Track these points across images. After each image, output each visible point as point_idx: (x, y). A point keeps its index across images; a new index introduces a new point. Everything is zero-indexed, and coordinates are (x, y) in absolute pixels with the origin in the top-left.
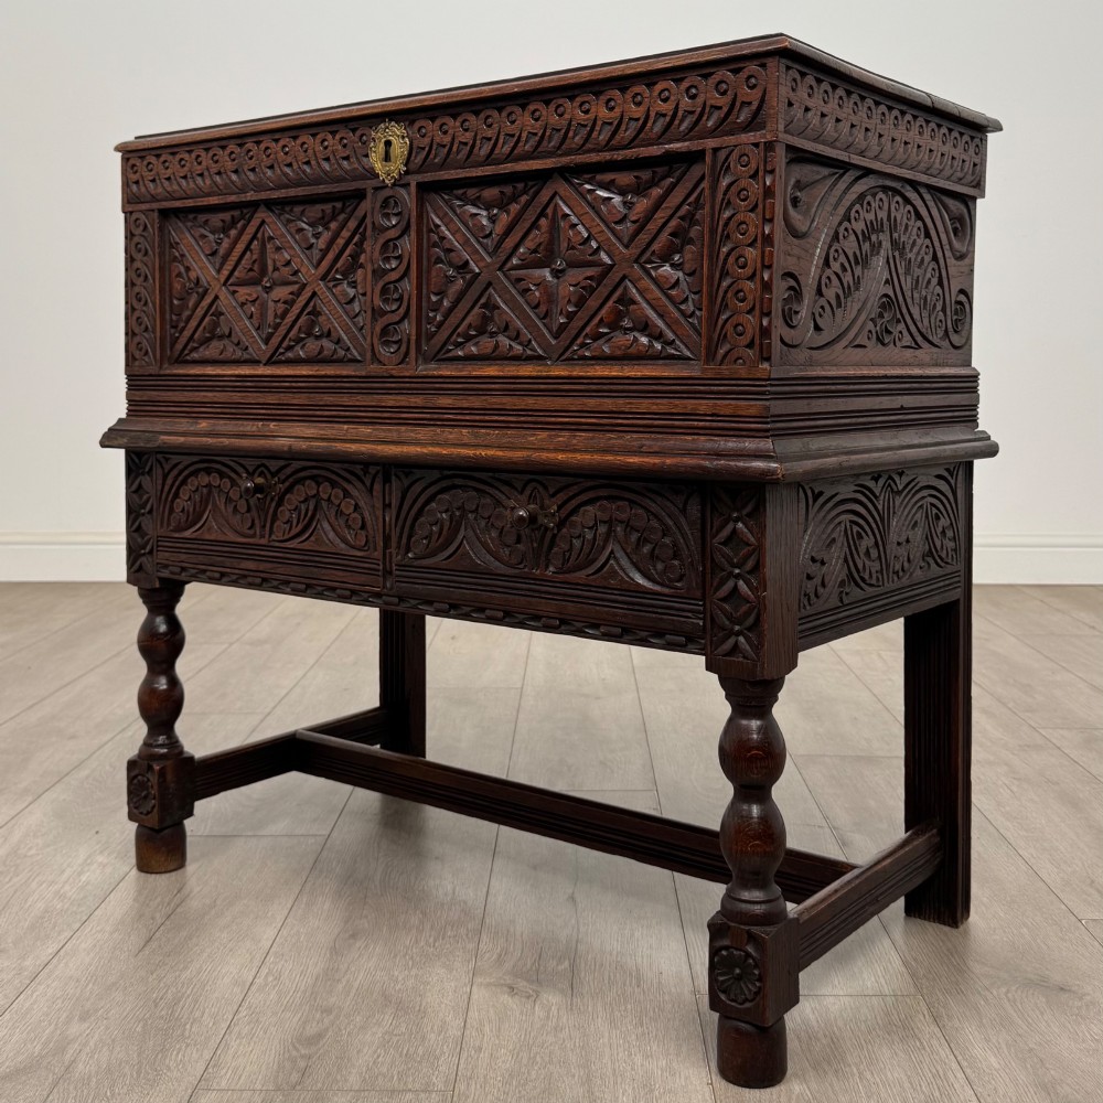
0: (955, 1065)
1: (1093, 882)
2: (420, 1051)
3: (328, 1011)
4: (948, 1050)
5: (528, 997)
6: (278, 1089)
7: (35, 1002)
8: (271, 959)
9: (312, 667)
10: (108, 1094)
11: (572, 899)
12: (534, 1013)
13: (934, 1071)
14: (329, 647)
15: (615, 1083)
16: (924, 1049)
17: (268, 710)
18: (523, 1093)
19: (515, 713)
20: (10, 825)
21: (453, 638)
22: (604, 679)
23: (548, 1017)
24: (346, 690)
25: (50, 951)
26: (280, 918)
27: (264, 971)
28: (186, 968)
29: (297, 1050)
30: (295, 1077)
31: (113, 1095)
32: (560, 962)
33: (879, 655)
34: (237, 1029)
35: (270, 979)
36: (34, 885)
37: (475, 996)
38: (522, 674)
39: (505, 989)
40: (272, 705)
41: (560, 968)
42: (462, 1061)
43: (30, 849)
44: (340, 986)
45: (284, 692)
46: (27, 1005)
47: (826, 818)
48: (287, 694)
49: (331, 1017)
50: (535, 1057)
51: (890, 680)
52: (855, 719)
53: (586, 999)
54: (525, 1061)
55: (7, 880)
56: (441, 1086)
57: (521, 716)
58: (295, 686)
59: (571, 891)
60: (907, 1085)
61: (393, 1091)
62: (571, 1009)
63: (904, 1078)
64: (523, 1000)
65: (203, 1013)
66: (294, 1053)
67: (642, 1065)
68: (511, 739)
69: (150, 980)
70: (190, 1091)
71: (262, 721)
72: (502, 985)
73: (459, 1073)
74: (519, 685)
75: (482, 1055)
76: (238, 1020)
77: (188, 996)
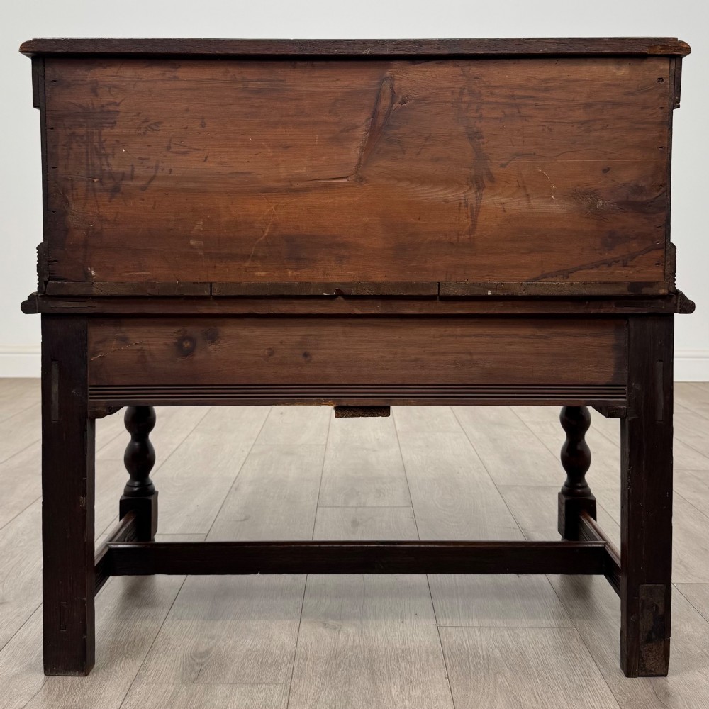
0: (595, 668)
1: (681, 561)
2: (270, 660)
3: (213, 638)
4: (591, 659)
5: (335, 629)
6: (184, 682)
7: (30, 632)
8: (175, 607)
9: (192, 431)
10: (79, 685)
12: (339, 638)
13: (583, 671)
14: (202, 419)
15: (389, 678)
16: (577, 658)
17: (165, 458)
18: (333, 684)
19: (322, 460)
20: (6, 527)
21: (282, 414)
22: (378, 439)
23: (347, 640)
27: (171, 614)
29: (194, 660)
30: (193, 676)
31: (82, 686)
32: (354, 609)
33: (552, 425)
34: (156, 648)
35: (175, 619)
36: (24, 564)
37: (302, 629)
38: (326, 436)
39: (321, 624)
40: (168, 455)
41: (354, 612)
42: (296, 666)
43: (20, 542)
44: (219, 623)
45: (175, 447)
46: (25, 634)
47: (518, 523)
48: (177, 448)
49: (214, 641)
50: (340, 664)
51: (558, 440)
52: (536, 463)
53: (370, 630)
54: (334, 666)
55: (7, 560)
56: (283, 681)
57: (326, 462)
58: (182, 443)
60: (566, 679)
61: (254, 684)
62: (362, 636)
63: (565, 675)
64: (332, 630)
65: (135, 639)
66: (192, 662)
67: (405, 667)
68: (320, 476)
70: (129, 684)
71: (163, 464)
72: (319, 622)
73: (294, 673)
74: (324, 443)
75: (307, 663)
76: (157, 643)
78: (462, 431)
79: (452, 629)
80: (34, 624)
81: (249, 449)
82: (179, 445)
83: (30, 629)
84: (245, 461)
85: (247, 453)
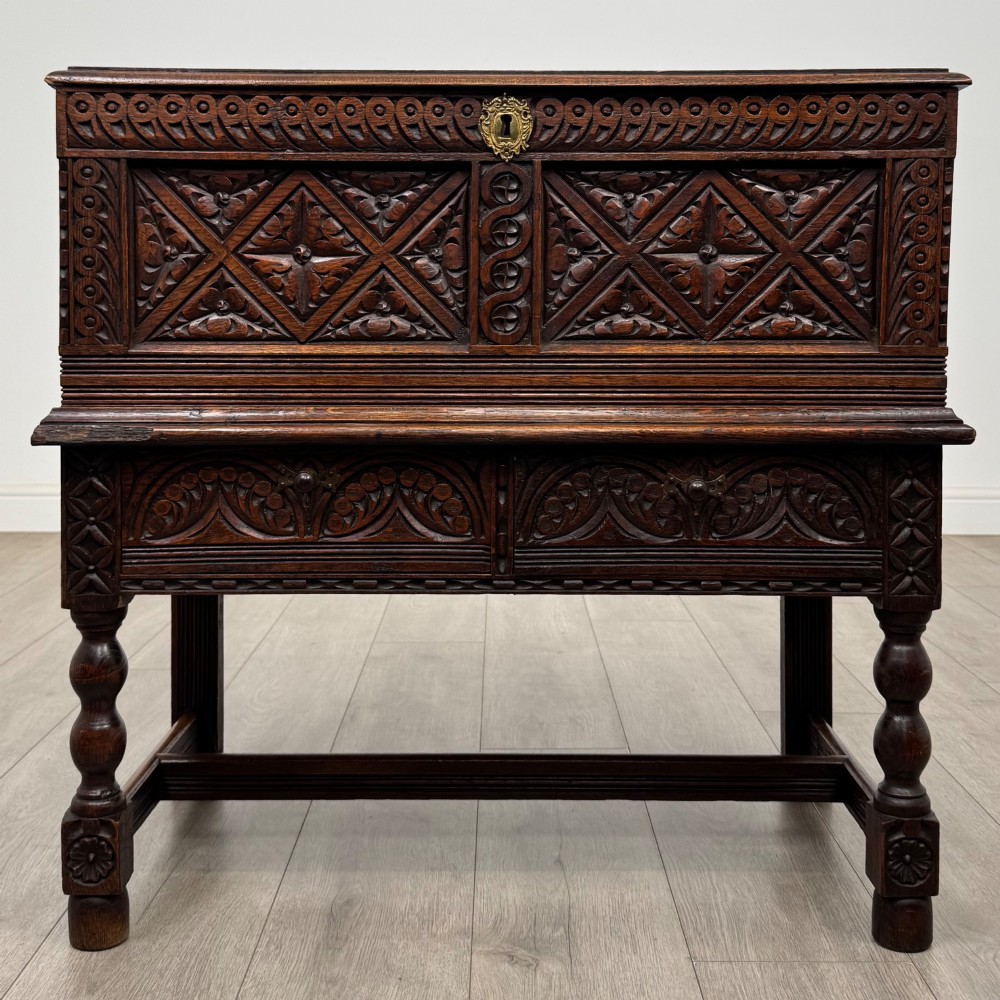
3: (332, 981)
5: (528, 966)
7: (41, 974)
8: (270, 926)
9: (278, 620)
11: (559, 862)
12: (536, 983)
17: (239, 665)
19: (481, 668)
22: (563, 633)
23: (550, 986)
24: (313, 644)
25: (50, 919)
26: (275, 883)
27: (265, 940)
28: (187, 937)
32: (555, 928)
35: (272, 948)
36: (28, 849)
37: (475, 966)
38: (483, 627)
39: (505, 957)
41: (555, 935)
44: (342, 956)
46: (34, 977)
48: (256, 649)
49: (337, 988)
53: (585, 967)
57: (488, 672)
59: (557, 854)
62: (572, 978)
64: (524, 968)
65: (209, 985)
68: (480, 695)
69: (154, 949)
72: (501, 953)
74: (481, 639)
76: (246, 991)
77: (193, 967)
78: (689, 618)
79: (716, 967)
80: (47, 958)
81: (367, 650)
82: (260, 644)
83: (40, 966)
84: (362, 670)
85: (364, 658)
